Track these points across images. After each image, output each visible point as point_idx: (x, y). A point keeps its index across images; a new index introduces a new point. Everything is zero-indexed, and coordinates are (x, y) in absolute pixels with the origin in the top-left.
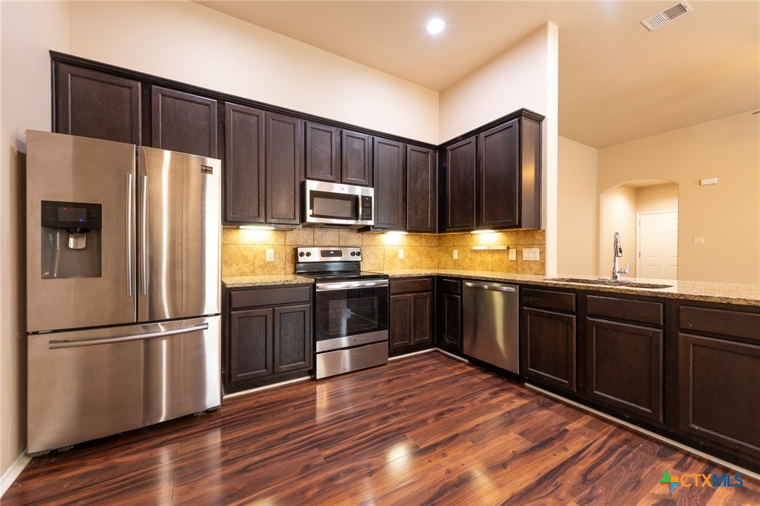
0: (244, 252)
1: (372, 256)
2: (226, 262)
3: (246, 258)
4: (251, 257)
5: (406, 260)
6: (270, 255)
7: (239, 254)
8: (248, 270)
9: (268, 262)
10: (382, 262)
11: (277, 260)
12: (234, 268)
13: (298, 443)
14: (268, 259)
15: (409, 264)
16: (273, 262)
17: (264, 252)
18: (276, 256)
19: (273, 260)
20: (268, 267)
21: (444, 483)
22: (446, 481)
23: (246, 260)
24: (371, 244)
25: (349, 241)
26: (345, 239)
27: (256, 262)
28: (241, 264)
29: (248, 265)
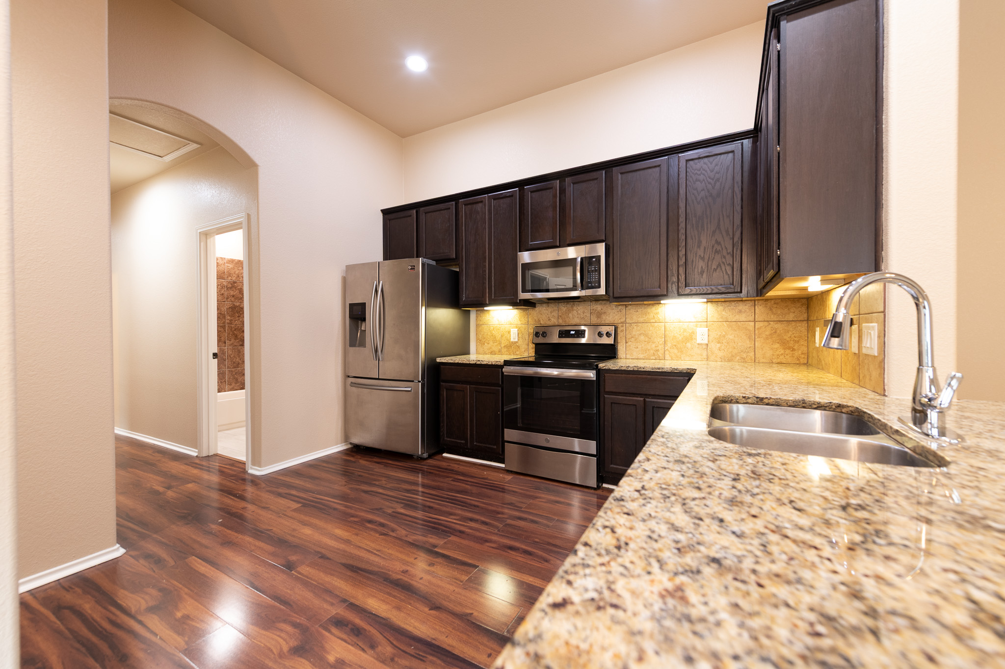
0: (493, 332)
1: (642, 338)
2: (480, 340)
3: (495, 338)
4: (498, 337)
5: (714, 346)
6: (514, 337)
7: (489, 334)
8: (496, 349)
9: (512, 343)
10: (660, 347)
11: (521, 340)
12: (486, 346)
13: (408, 497)
14: (512, 340)
15: (721, 354)
16: (517, 342)
17: (509, 332)
18: (520, 336)
19: (516, 340)
20: (511, 346)
21: (387, 572)
22: (390, 573)
23: (495, 341)
24: (641, 320)
25: (604, 317)
26: (599, 315)
27: (503, 342)
28: (491, 343)
29: (496, 344)
